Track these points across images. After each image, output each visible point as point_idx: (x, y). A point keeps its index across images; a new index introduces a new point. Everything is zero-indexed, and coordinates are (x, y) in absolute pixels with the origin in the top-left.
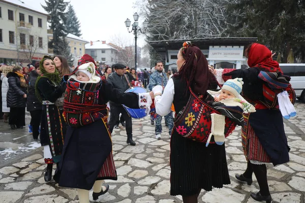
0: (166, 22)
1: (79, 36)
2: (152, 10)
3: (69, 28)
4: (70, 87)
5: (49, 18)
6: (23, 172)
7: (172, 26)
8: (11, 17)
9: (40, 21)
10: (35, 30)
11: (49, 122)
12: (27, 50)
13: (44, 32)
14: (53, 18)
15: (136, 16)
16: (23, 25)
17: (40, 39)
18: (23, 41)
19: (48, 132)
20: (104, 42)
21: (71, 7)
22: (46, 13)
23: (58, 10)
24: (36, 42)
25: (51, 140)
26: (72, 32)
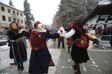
4: (34, 34)
5: (25, 14)
8: (9, 11)
11: (13, 49)
19: (13, 53)
23: (28, 12)
25: (14, 56)
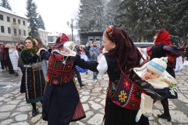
0: (87, 23)
1: (44, 29)
2: (80, 17)
3: (39, 26)
4: (55, 58)
5: (28, 21)
6: (16, 96)
7: (90, 25)
9: (24, 22)
10: (21, 27)
12: (17, 37)
13: (26, 28)
14: (31, 21)
15: (72, 20)
16: (15, 24)
17: (24, 31)
18: (15, 32)
19: (25, 84)
20: (57, 33)
21: (40, 16)
22: (27, 18)
23: (33, 17)
24: (22, 33)
25: (27, 90)
26: (41, 28)
